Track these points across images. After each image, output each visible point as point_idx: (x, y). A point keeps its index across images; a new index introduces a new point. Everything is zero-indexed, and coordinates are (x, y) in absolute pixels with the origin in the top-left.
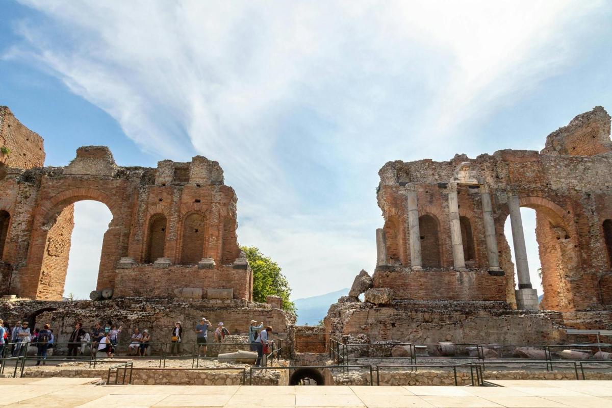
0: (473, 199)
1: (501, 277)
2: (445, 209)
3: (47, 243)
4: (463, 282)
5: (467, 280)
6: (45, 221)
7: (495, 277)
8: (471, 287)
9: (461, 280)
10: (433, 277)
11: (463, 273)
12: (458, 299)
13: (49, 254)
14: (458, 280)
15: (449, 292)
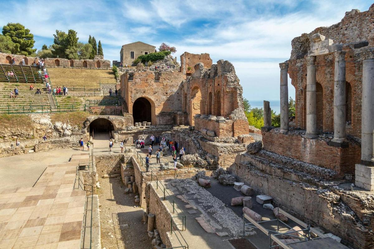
0: (355, 60)
1: (337, 148)
2: (327, 76)
3: (192, 105)
4: (306, 147)
5: (309, 146)
6: (193, 97)
7: (332, 147)
8: (312, 152)
9: (305, 145)
10: (287, 139)
11: (307, 139)
12: (301, 160)
13: (195, 109)
14: (302, 144)
15: (296, 153)
